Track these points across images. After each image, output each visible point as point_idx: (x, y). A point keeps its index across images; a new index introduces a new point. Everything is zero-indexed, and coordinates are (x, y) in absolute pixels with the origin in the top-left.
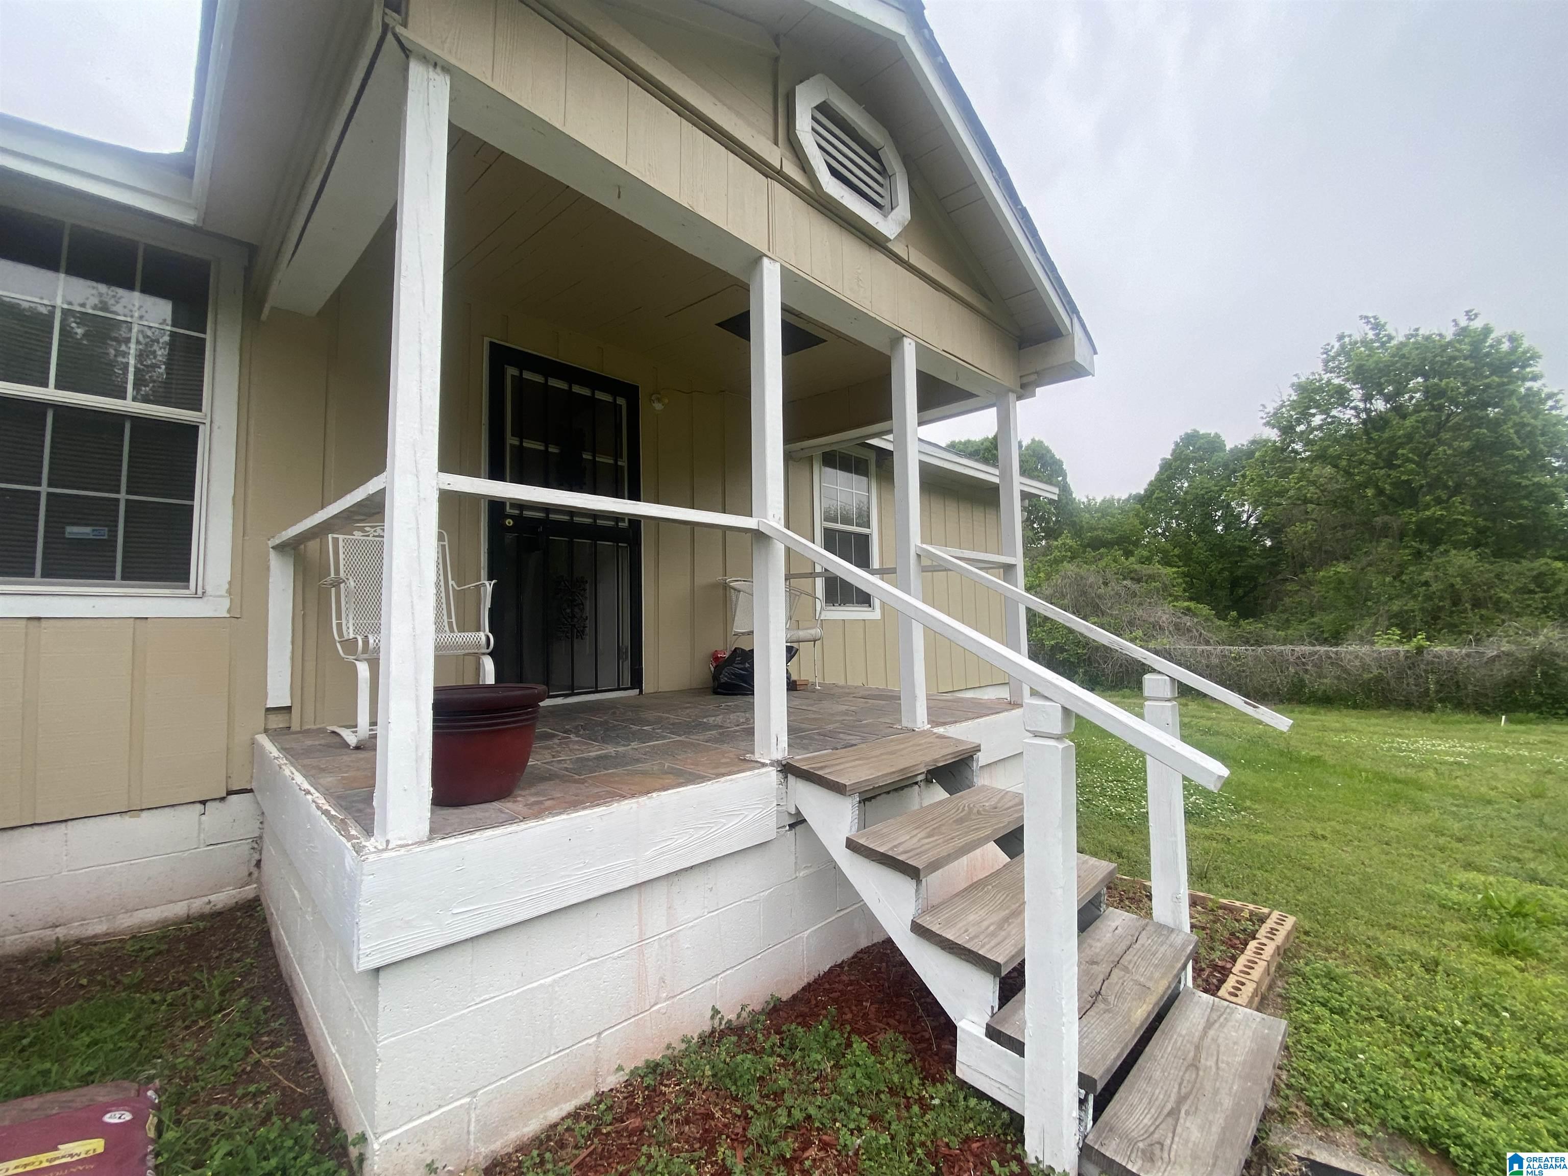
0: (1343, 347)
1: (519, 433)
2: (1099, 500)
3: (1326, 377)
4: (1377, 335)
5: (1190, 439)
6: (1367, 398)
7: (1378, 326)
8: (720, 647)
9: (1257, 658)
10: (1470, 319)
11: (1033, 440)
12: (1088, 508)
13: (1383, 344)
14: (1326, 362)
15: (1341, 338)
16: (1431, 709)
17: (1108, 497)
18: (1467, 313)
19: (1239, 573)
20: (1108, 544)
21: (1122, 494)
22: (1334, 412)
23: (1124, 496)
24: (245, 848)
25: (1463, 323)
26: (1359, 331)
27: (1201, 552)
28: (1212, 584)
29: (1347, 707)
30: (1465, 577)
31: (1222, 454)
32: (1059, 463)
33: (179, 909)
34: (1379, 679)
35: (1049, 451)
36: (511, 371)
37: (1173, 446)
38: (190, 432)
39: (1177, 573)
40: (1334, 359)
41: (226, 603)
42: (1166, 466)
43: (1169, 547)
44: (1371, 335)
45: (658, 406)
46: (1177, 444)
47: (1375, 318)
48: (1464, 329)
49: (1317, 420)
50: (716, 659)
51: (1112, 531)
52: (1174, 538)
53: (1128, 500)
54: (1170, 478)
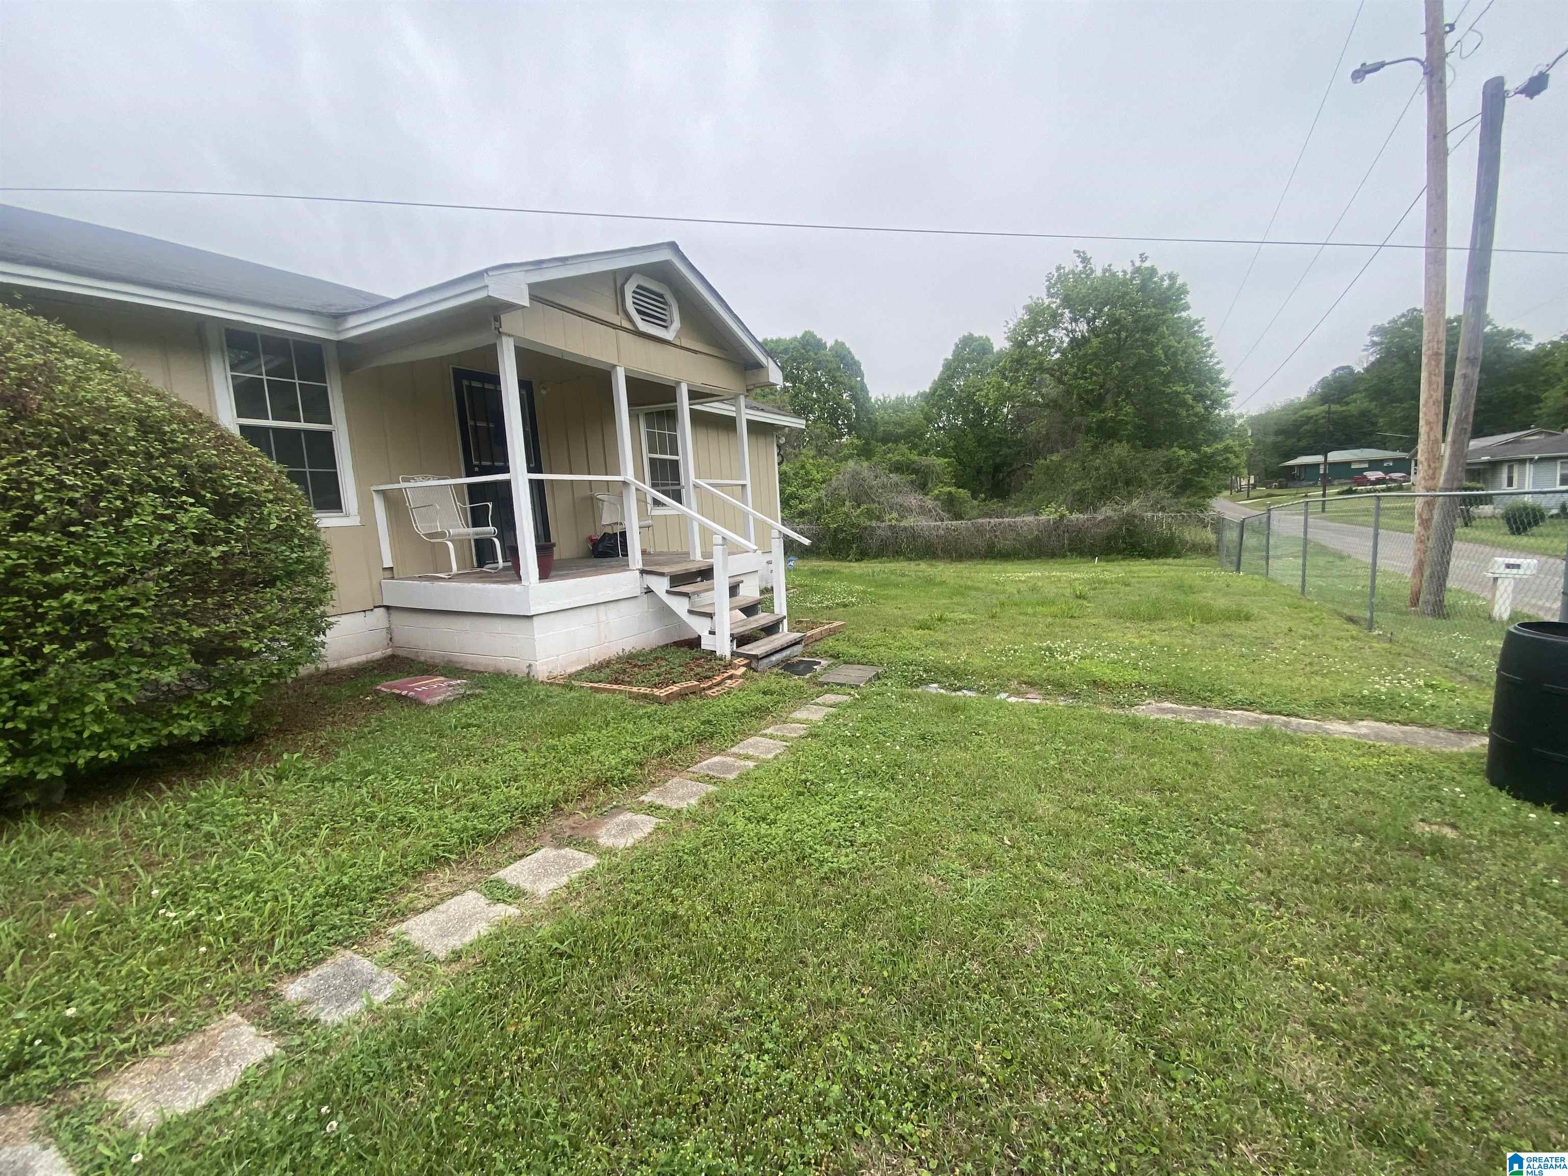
0: (1059, 277)
1: (474, 419)
2: (893, 398)
3: (1047, 302)
4: (1085, 267)
5: (967, 341)
6: (1074, 320)
7: (1085, 260)
8: (592, 533)
9: (967, 529)
10: (1142, 261)
11: (836, 341)
12: (884, 406)
13: (1088, 276)
14: (1048, 288)
15: (1058, 268)
16: (1064, 556)
17: (900, 395)
18: (1141, 255)
19: (998, 460)
20: (896, 439)
21: (911, 392)
22: (1051, 332)
23: (913, 394)
24: (385, 631)
25: (1138, 264)
26: (1072, 264)
27: (970, 443)
28: (979, 471)
29: (1019, 559)
30: (1120, 463)
31: (990, 356)
32: (857, 364)
33: (363, 658)
34: (1037, 538)
35: (850, 353)
36: (465, 383)
37: (953, 347)
38: (329, 434)
39: (948, 463)
40: (1054, 286)
41: (358, 518)
42: (948, 366)
43: (946, 439)
44: (1081, 267)
45: (544, 392)
46: (957, 346)
47: (1084, 253)
48: (1139, 268)
49: (1041, 337)
50: (592, 540)
51: (901, 425)
52: (950, 430)
53: (916, 397)
54: (951, 377)
